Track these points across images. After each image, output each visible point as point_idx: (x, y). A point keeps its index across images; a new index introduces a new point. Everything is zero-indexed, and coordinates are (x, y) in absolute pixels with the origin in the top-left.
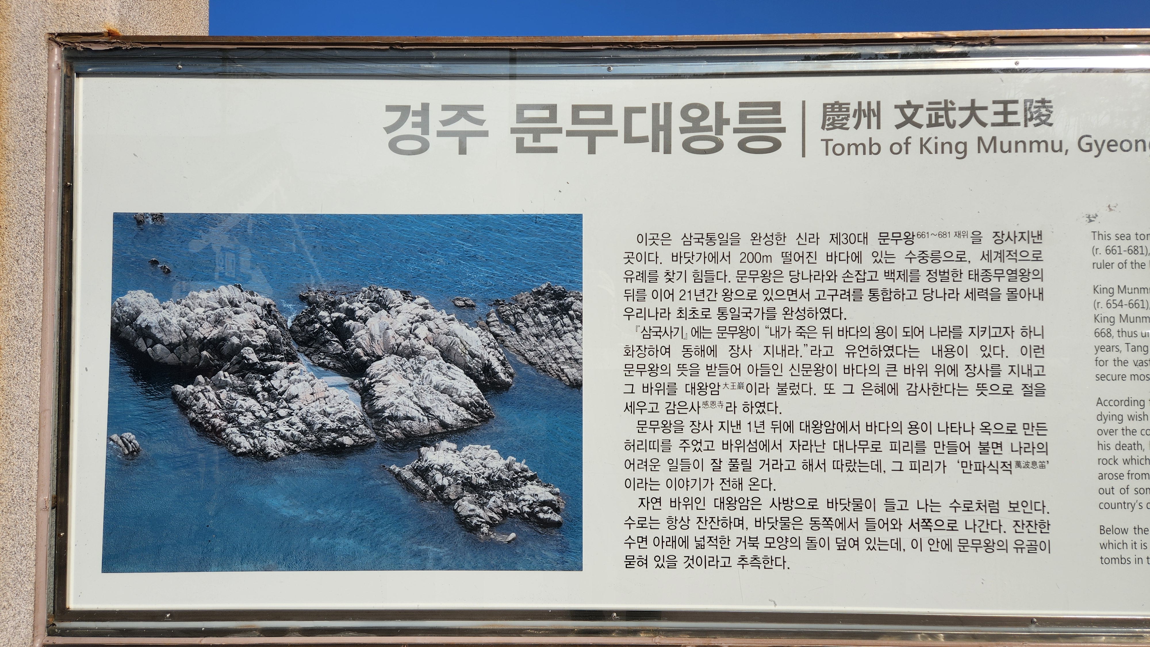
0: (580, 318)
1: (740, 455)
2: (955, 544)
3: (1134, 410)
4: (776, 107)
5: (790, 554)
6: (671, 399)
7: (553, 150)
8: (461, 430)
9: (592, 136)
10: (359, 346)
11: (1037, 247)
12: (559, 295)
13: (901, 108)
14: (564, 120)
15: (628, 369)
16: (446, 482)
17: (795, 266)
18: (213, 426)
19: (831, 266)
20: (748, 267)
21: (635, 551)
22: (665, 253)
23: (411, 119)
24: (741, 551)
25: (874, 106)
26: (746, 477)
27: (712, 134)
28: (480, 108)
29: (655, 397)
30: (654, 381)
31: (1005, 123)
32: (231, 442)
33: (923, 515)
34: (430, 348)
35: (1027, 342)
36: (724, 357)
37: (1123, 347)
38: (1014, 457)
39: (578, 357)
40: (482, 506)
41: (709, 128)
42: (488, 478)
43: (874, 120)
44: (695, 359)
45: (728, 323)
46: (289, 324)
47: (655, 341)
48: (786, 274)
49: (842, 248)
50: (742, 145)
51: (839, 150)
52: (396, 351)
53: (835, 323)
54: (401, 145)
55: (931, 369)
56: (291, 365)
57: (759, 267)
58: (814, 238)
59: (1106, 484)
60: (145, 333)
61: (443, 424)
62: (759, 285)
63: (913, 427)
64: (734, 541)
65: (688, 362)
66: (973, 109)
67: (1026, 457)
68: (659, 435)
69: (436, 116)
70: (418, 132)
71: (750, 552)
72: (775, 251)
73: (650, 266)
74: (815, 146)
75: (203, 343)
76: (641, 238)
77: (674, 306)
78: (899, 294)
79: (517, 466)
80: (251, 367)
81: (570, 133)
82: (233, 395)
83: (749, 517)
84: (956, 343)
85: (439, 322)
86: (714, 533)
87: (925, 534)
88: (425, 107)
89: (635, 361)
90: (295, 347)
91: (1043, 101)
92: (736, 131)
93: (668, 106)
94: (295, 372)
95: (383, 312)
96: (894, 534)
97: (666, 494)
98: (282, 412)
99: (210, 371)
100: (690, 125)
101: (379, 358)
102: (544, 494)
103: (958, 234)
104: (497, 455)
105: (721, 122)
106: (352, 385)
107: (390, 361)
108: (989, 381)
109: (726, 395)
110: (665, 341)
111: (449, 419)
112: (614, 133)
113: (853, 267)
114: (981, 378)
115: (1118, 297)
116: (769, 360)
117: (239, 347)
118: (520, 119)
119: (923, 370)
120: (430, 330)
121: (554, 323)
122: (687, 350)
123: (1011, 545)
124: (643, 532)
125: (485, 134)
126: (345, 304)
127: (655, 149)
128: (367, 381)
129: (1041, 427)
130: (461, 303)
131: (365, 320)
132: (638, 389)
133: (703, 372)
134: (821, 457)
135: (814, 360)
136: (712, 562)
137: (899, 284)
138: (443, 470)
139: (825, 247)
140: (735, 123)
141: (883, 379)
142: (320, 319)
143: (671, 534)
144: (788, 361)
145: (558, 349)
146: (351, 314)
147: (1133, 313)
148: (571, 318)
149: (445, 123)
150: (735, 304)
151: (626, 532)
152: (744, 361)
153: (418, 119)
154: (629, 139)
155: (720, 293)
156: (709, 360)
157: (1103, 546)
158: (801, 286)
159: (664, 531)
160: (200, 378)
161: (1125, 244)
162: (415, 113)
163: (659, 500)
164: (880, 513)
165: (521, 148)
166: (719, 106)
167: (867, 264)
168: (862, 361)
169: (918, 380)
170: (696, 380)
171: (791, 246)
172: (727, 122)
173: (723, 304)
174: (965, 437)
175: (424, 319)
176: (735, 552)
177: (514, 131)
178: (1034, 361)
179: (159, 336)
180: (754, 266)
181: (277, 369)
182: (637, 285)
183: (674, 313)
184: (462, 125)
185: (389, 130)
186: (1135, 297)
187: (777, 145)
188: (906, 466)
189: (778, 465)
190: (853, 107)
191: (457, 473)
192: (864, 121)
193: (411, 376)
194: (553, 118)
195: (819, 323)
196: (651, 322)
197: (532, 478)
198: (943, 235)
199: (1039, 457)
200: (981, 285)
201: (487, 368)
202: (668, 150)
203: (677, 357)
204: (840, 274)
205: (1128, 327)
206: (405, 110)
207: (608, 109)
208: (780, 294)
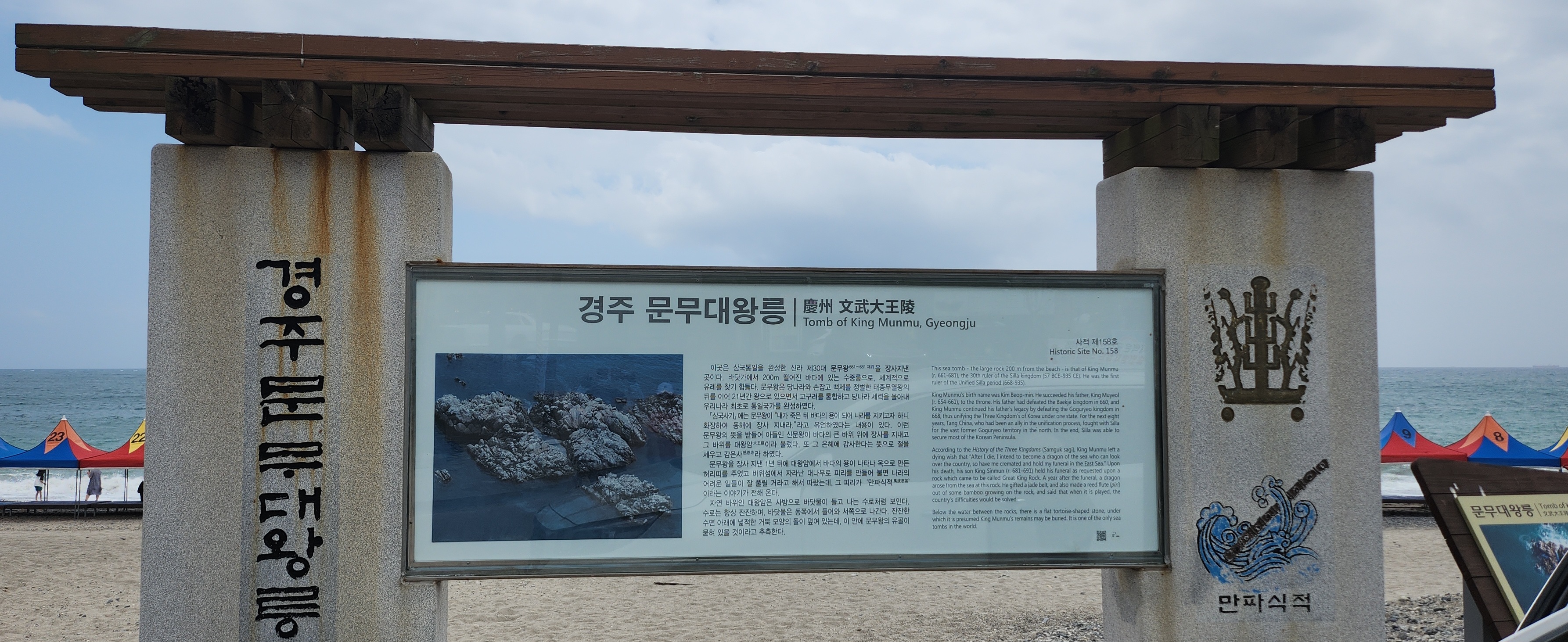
0: (681, 409)
1: (761, 478)
2: (865, 520)
3: (950, 454)
4: (781, 301)
5: (786, 527)
6: (727, 450)
7: (668, 321)
8: (619, 467)
9: (688, 314)
10: (565, 423)
11: (906, 373)
12: (670, 397)
13: (842, 303)
14: (674, 305)
15: (706, 435)
16: (611, 494)
17: (790, 382)
18: (489, 466)
19: (808, 382)
20: (767, 382)
21: (708, 527)
22: (725, 375)
23: (594, 304)
24: (761, 526)
25: (829, 302)
26: (764, 489)
27: (750, 314)
28: (630, 299)
29: (720, 449)
30: (719, 441)
31: (892, 312)
32: (499, 474)
33: (850, 506)
34: (602, 424)
35: (901, 420)
36: (754, 428)
37: (945, 423)
38: (893, 477)
39: (680, 429)
40: (630, 506)
41: (748, 311)
42: (633, 492)
43: (829, 308)
44: (740, 429)
45: (757, 411)
46: (529, 412)
47: (720, 420)
48: (786, 386)
49: (814, 373)
50: (764, 320)
51: (812, 323)
52: (583, 426)
53: (809, 411)
54: (588, 318)
55: (855, 434)
56: (530, 434)
57: (773, 382)
58: (800, 367)
59: (936, 490)
60: (453, 416)
61: (610, 464)
62: (772, 391)
63: (846, 463)
64: (758, 521)
65: (736, 431)
66: (877, 304)
67: (899, 477)
68: (721, 469)
69: (607, 303)
70: (597, 311)
71: (765, 527)
72: (781, 374)
73: (718, 382)
74: (800, 321)
75: (483, 422)
76: (713, 367)
77: (729, 402)
78: (841, 397)
79: (648, 485)
80: (509, 434)
81: (677, 313)
82: (499, 449)
83: (766, 509)
84: (867, 421)
85: (608, 410)
86: (748, 518)
87: (851, 516)
88: (601, 298)
89: (710, 430)
90: (532, 424)
91: (910, 301)
92: (762, 312)
93: (727, 299)
94: (532, 437)
95: (578, 406)
96: (836, 516)
97: (724, 498)
98: (525, 458)
99: (487, 438)
100: (738, 309)
101: (576, 430)
102: (662, 499)
103: (869, 367)
104: (638, 480)
105: (754, 308)
106: (562, 444)
107: (582, 431)
108: (882, 439)
109: (755, 448)
110: (725, 420)
111: (613, 461)
112: (700, 313)
113: (819, 382)
114: (879, 439)
115: (943, 398)
116: (777, 430)
117: (502, 424)
118: (651, 305)
119: (851, 434)
120: (603, 415)
121: (668, 411)
122: (736, 425)
123: (891, 520)
124: (712, 518)
125: (633, 312)
126: (558, 401)
127: (721, 321)
128: (570, 442)
129: (906, 462)
130: (619, 401)
131: (568, 410)
132: (711, 445)
133: (744, 436)
134: (801, 479)
135: (799, 430)
136: (747, 532)
137: (841, 391)
138: (610, 488)
139: (806, 372)
140: (761, 308)
141: (832, 439)
142: (545, 409)
143: (726, 518)
144: (786, 430)
145: (670, 425)
146: (561, 406)
147: (950, 406)
148: (677, 409)
149: (611, 306)
150: (760, 401)
151: (704, 518)
152: (764, 430)
153: (598, 304)
154: (707, 316)
155: (753, 395)
156: (747, 430)
157: (934, 520)
158: (794, 392)
159: (723, 517)
160: (482, 440)
161: (947, 372)
162: (596, 301)
163: (720, 502)
164: (830, 506)
165: (651, 320)
166: (753, 300)
167: (826, 381)
168: (822, 430)
169: (849, 439)
170: (740, 440)
171: (788, 371)
172: (757, 308)
173: (755, 401)
174: (871, 468)
175: (599, 409)
176: (758, 527)
177: (647, 311)
178: (904, 430)
179: (460, 419)
180: (770, 382)
181: (522, 435)
182: (711, 391)
183: (730, 406)
184: (621, 307)
185: (582, 310)
186: (952, 398)
187: (782, 320)
188: (842, 482)
189: (780, 483)
190: (819, 302)
191: (617, 489)
192: (825, 308)
193: (593, 439)
194: (668, 305)
195: (802, 411)
196: (717, 411)
197: (656, 492)
198: (862, 367)
199: (905, 477)
200: (880, 392)
201: (633, 434)
202: (727, 322)
203: (731, 429)
204: (812, 386)
205: (948, 413)
206: (590, 300)
207: (696, 300)
208: (783, 396)
